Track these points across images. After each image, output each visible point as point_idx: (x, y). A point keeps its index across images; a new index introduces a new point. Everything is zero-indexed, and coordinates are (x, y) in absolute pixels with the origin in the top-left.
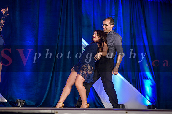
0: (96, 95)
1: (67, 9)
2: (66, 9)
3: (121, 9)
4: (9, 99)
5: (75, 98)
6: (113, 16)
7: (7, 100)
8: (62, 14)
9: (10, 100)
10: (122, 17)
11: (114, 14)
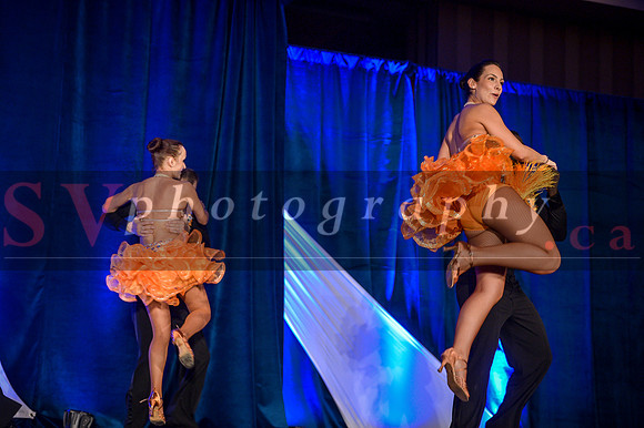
0: (327, 400)
1: (238, 118)
2: (234, 118)
3: (413, 117)
4: (43, 409)
5: (258, 409)
6: (387, 141)
7: (34, 414)
8: (221, 133)
9: (44, 413)
10: (414, 144)
11: (389, 135)
